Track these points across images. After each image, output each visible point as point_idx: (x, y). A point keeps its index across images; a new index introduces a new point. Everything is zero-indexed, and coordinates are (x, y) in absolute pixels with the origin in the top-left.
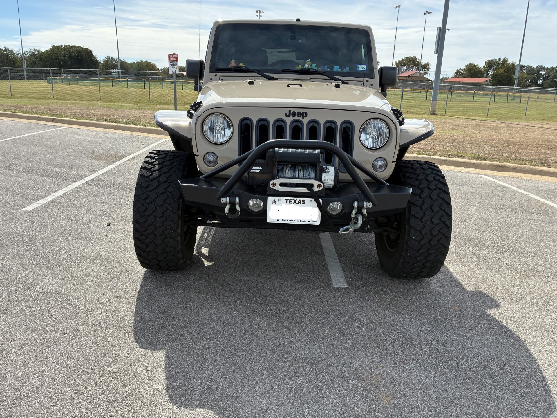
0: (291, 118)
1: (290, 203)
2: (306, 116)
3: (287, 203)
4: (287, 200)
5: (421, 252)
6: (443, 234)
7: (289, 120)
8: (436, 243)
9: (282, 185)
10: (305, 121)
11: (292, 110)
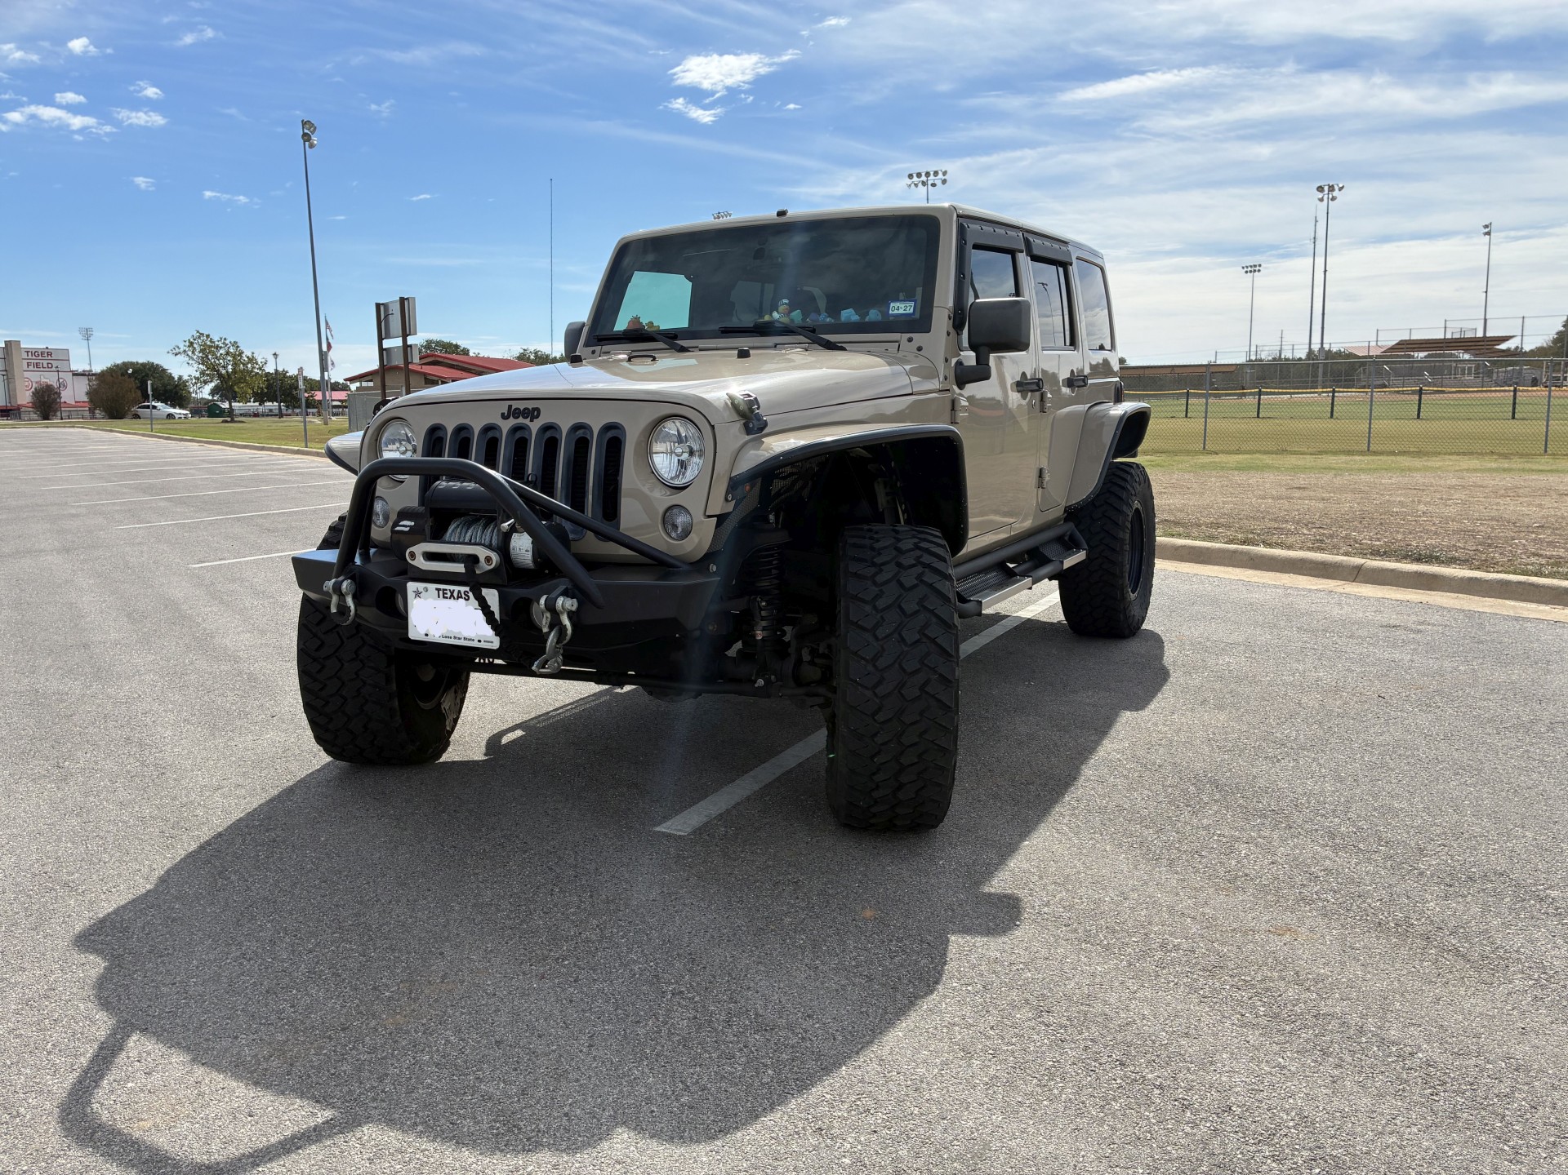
0: (512, 422)
1: (444, 597)
2: (537, 417)
3: (439, 597)
4: (438, 590)
5: (882, 720)
6: (933, 670)
7: (506, 426)
8: (918, 693)
9: (431, 556)
10: (535, 426)
11: (515, 405)
